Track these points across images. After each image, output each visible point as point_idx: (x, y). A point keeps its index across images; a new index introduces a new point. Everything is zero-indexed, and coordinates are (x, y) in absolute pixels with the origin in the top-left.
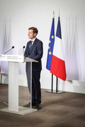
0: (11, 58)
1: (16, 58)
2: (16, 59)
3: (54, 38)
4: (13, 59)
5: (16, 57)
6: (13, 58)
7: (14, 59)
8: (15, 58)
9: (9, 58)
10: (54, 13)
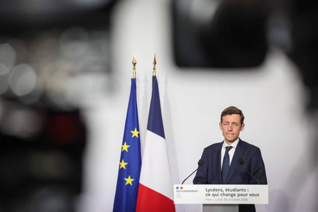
0: (220, 193)
1: (240, 193)
2: (240, 197)
3: (139, 135)
4: (227, 195)
5: (238, 190)
6: (228, 193)
8: (237, 193)
9: (214, 195)
10: (135, 64)
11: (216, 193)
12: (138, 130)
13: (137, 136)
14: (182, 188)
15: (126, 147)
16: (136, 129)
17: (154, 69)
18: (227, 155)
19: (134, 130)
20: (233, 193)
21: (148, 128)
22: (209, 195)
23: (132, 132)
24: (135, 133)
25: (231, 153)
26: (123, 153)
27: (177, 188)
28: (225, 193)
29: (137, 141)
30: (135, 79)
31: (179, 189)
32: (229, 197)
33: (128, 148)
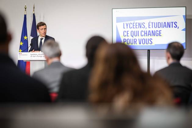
0: (36, 55)
3: (27, 38)
6: (39, 55)
7: (41, 57)
8: (43, 55)
10: (26, 8)
11: (34, 55)
12: (27, 36)
13: (26, 39)
14: (21, 54)
15: (22, 44)
16: (26, 36)
17: (34, 10)
18: (41, 42)
19: (25, 36)
20: (41, 55)
21: (31, 36)
22: (32, 56)
23: (24, 37)
24: (25, 38)
25: (43, 41)
26: (21, 46)
27: (19, 54)
28: (38, 55)
29: (26, 41)
30: (26, 15)
31: (20, 54)
32: (40, 57)
33: (23, 44)
